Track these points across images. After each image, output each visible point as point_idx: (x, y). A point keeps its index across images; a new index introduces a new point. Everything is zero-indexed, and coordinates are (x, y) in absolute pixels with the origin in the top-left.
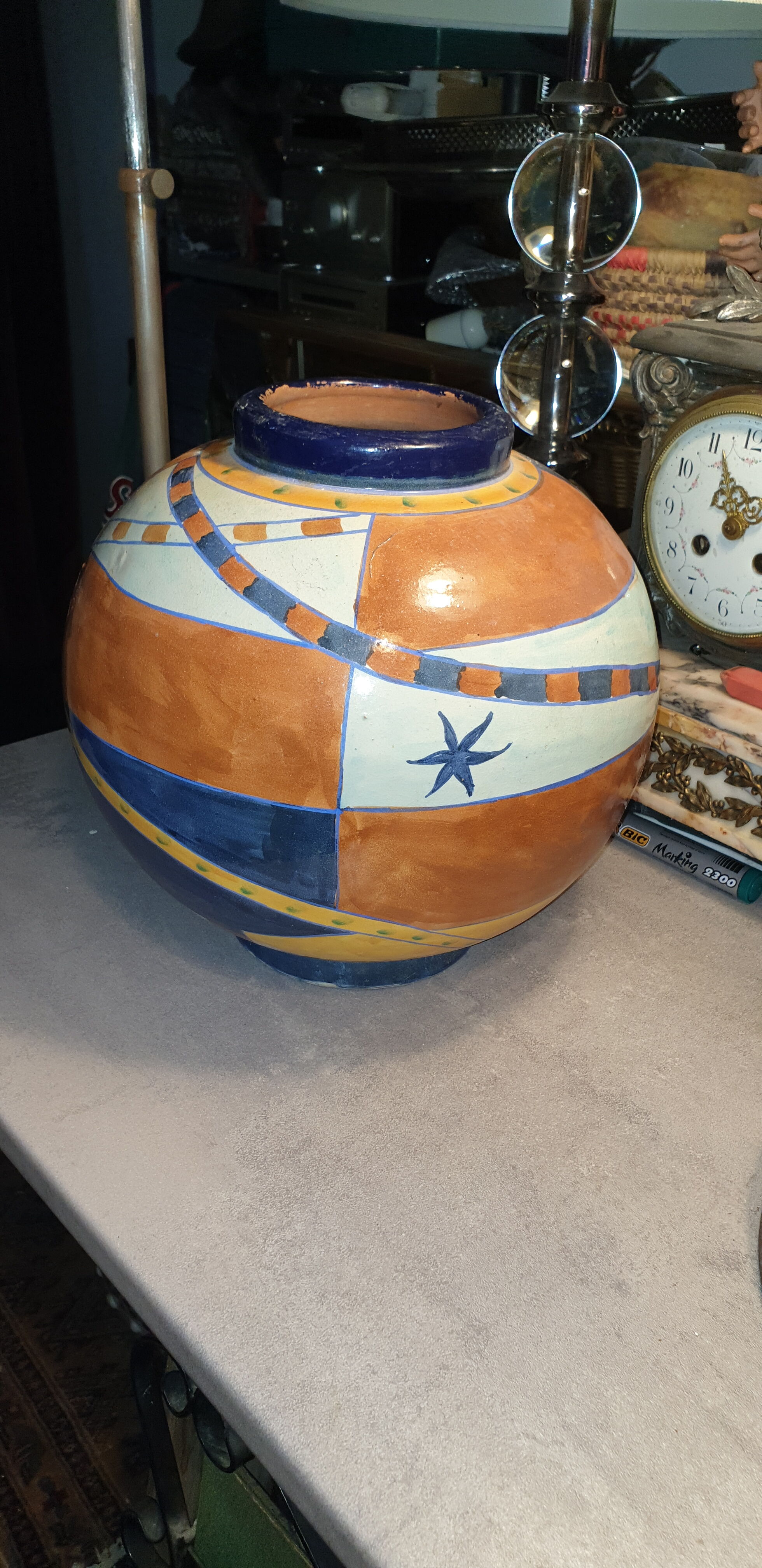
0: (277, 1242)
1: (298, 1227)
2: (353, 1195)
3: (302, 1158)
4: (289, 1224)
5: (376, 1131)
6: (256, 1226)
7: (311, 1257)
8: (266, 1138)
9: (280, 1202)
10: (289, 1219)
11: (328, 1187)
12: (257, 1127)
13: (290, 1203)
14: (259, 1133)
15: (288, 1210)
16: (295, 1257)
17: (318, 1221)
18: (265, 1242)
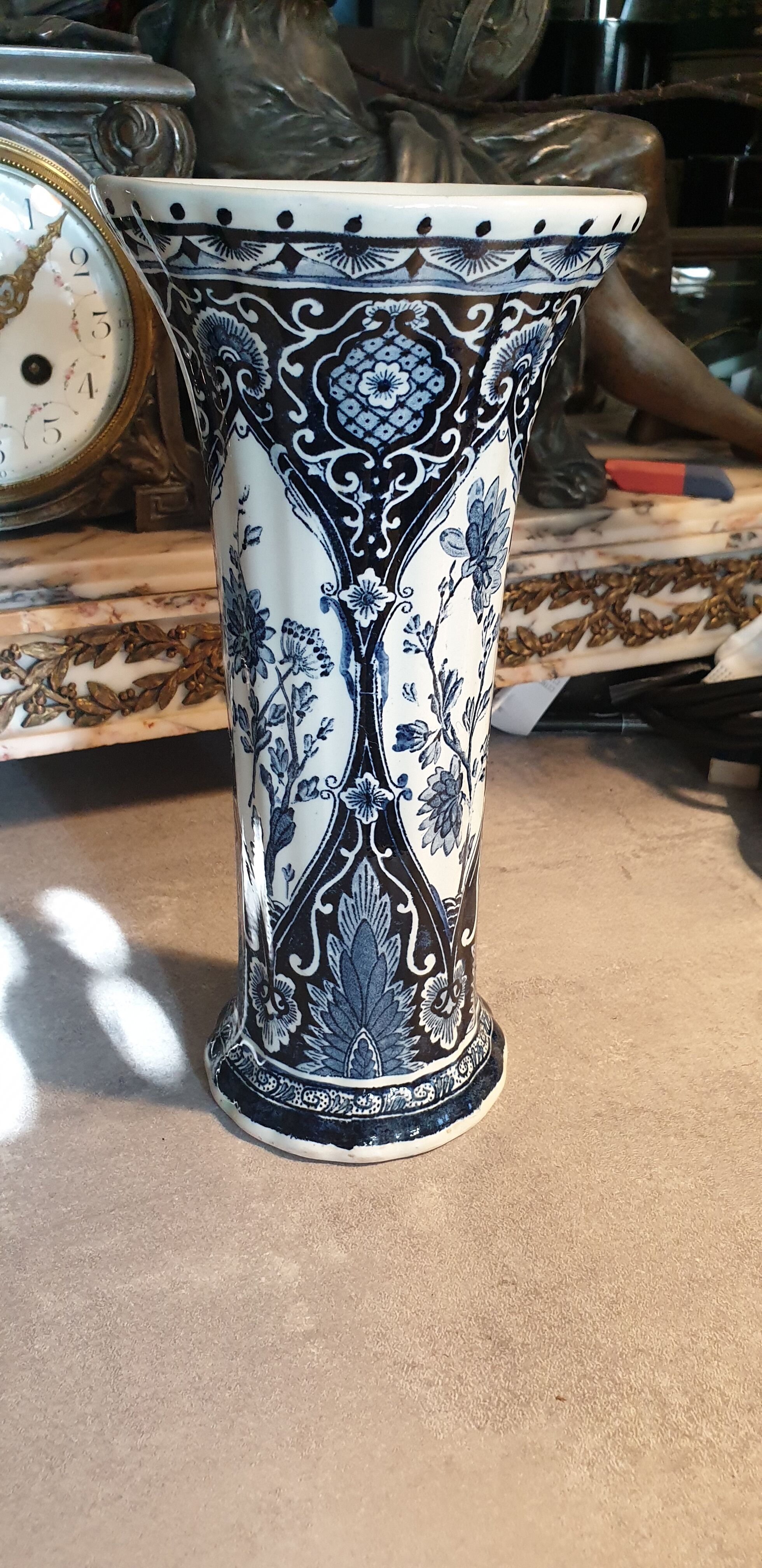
0: (691, 1419)
1: (665, 1382)
2: (612, 1295)
3: (520, 1340)
4: (655, 1392)
5: (490, 1232)
6: (653, 1441)
7: (729, 1382)
8: (460, 1377)
9: (609, 1394)
10: (646, 1390)
11: (590, 1321)
12: (430, 1384)
13: (613, 1380)
14: (445, 1385)
15: (626, 1387)
16: (726, 1403)
17: (657, 1353)
18: (690, 1437)
